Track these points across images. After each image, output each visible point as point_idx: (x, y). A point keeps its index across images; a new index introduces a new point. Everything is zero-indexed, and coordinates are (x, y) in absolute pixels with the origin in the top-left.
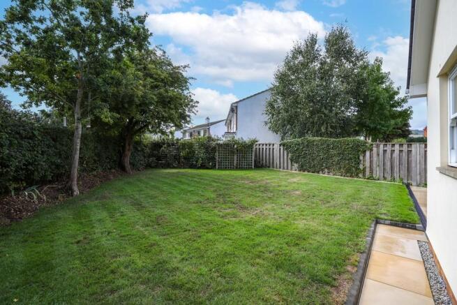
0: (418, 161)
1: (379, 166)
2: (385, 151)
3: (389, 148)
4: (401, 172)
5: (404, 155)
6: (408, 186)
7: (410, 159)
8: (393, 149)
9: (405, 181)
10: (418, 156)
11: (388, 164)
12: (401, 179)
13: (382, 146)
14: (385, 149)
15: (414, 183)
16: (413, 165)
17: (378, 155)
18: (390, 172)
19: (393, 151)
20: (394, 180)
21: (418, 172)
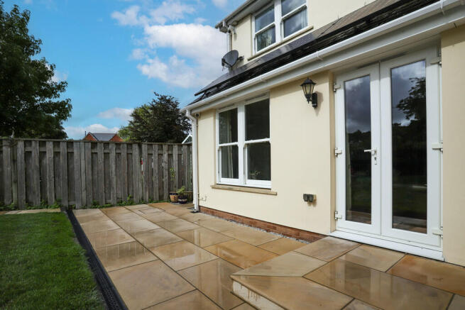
0: (83, 171)
1: (16, 182)
2: (28, 154)
3: (35, 148)
4: (59, 189)
5: (62, 160)
6: (70, 211)
7: (71, 167)
8: (42, 149)
9: (65, 204)
10: (83, 162)
11: (35, 177)
12: (59, 202)
13: (21, 145)
14: (29, 149)
15: (78, 205)
16: (76, 176)
17: (14, 161)
18: (38, 192)
19: (43, 154)
20: (46, 204)
21: (83, 187)
